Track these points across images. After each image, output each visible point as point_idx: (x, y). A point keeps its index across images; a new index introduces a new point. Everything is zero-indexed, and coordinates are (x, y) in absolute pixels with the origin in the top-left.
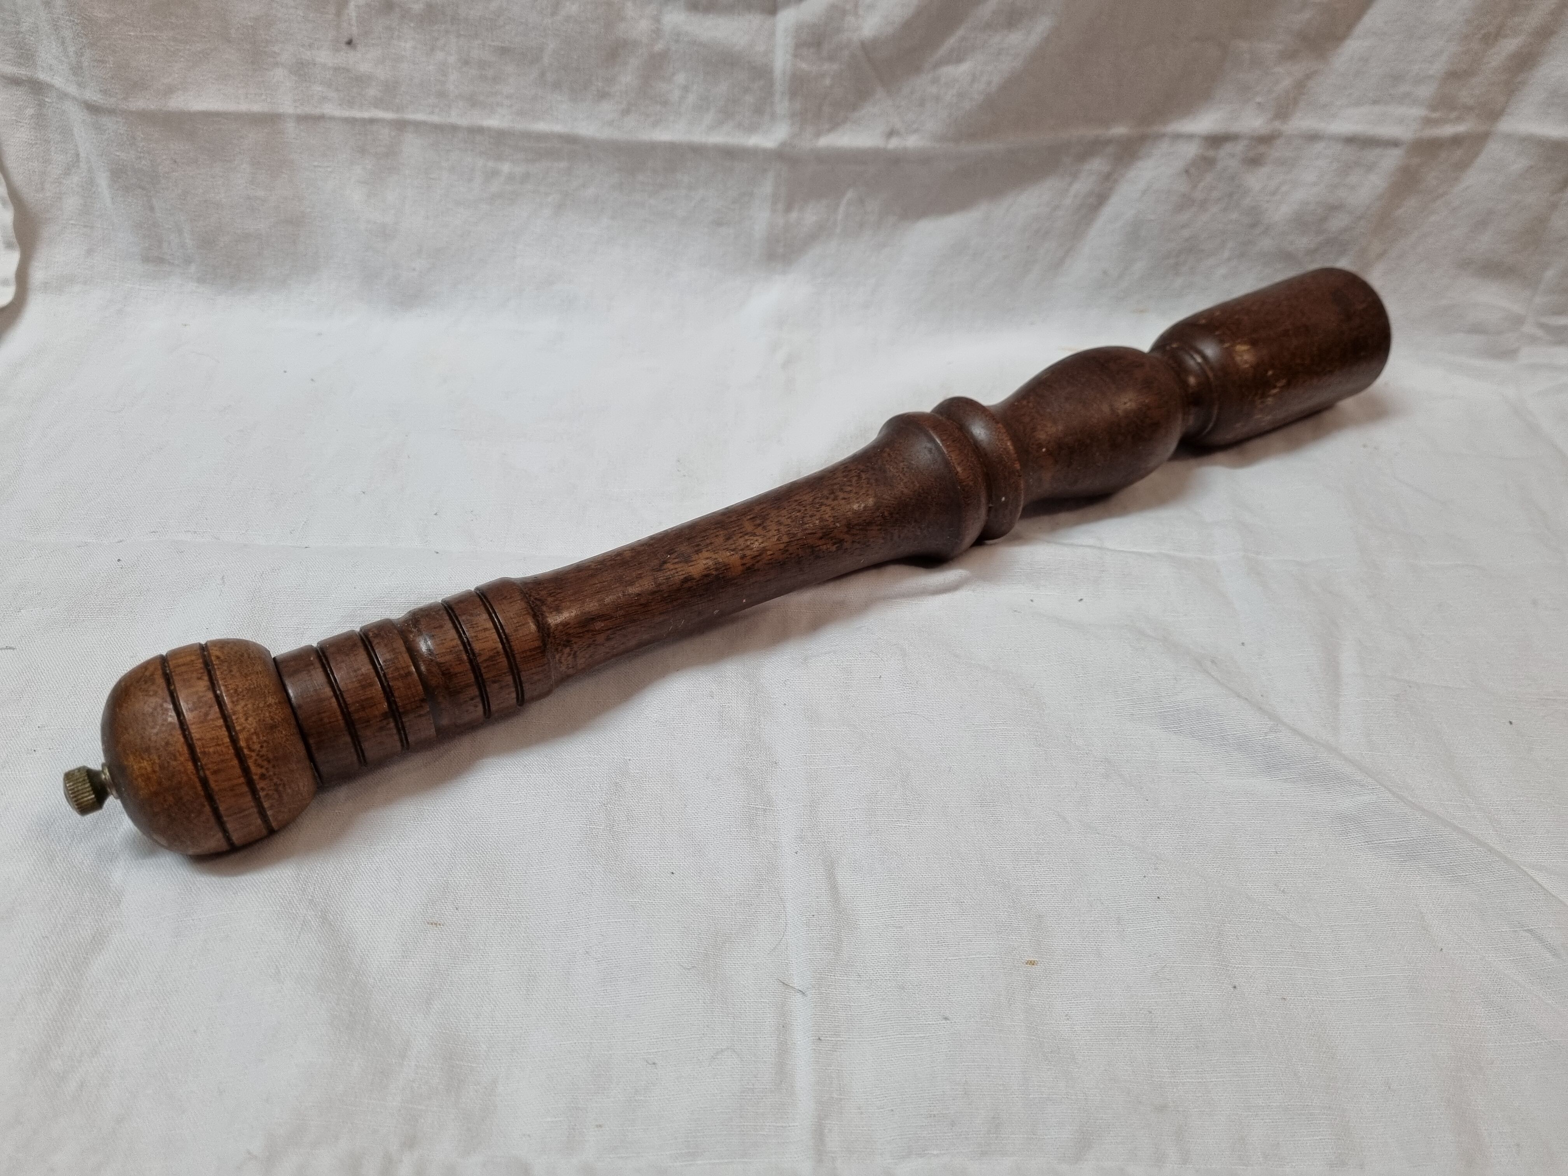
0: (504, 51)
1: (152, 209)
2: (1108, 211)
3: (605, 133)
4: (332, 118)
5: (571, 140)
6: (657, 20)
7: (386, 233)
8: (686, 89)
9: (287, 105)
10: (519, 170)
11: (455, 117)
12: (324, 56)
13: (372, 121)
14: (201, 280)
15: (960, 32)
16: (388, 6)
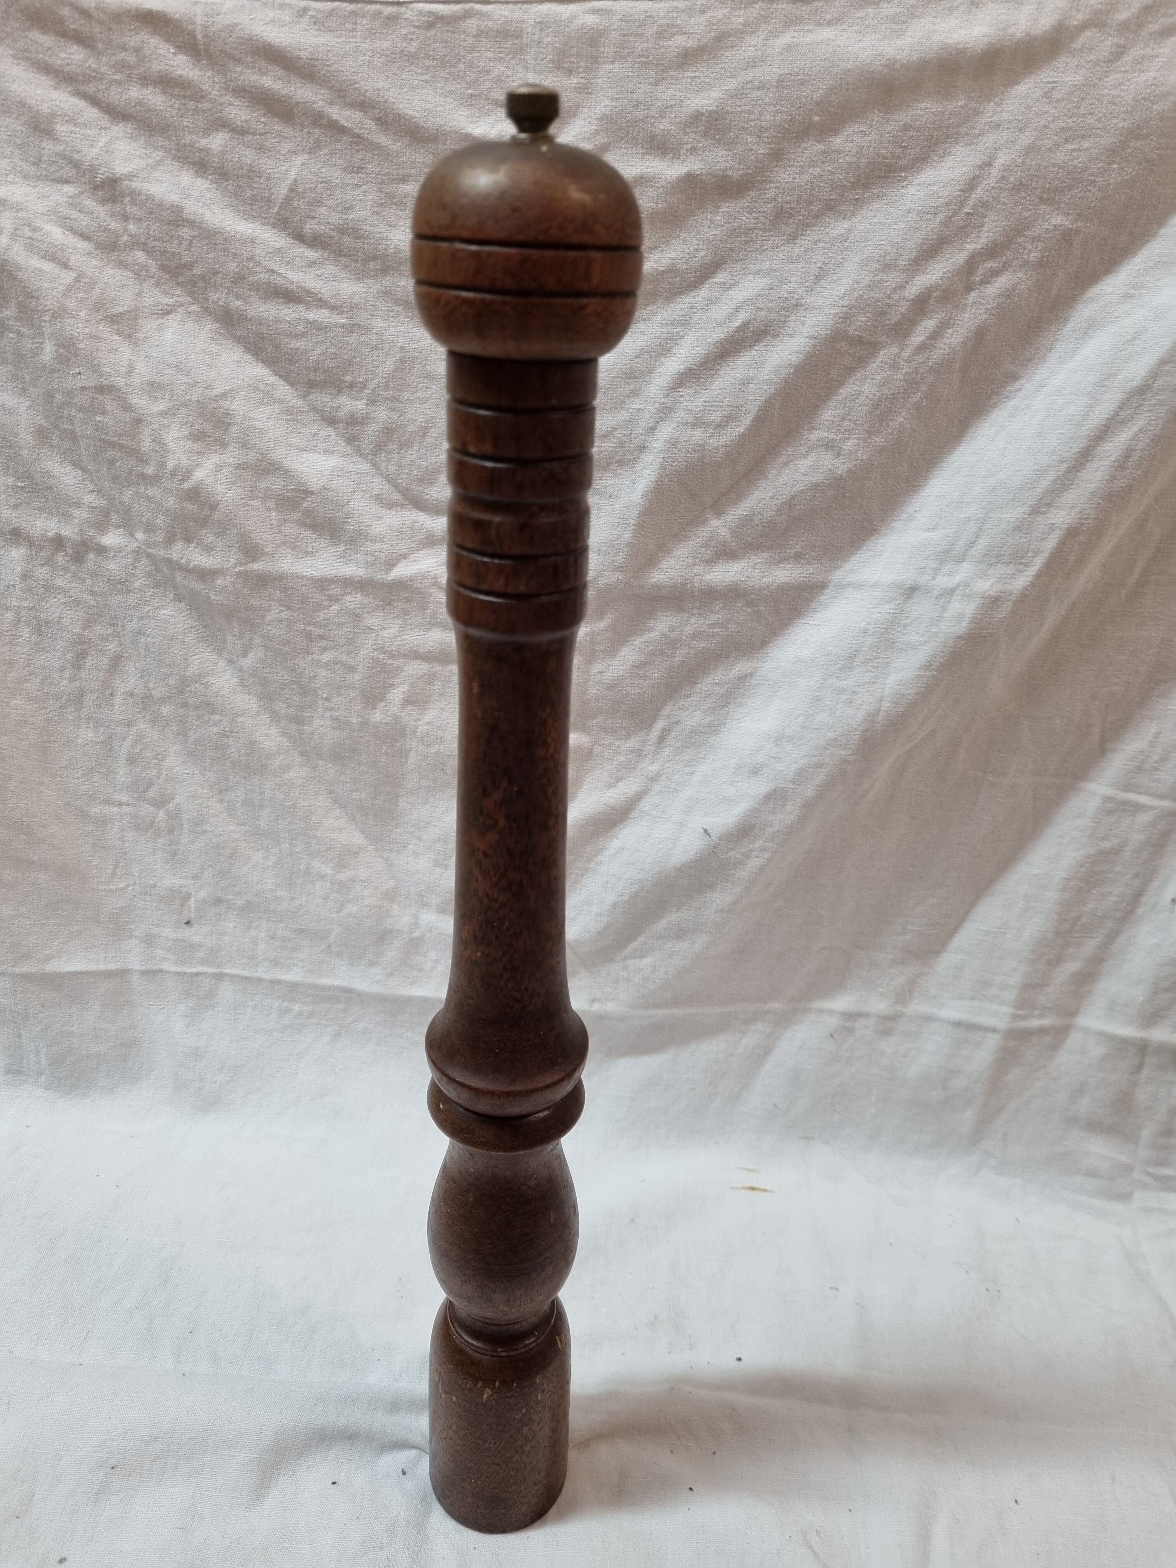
0: (301, 931)
1: (19, 1036)
2: (772, 1060)
3: (374, 989)
4: (169, 972)
5: (347, 991)
6: (416, 917)
7: (197, 1054)
8: (437, 962)
9: (135, 963)
10: (307, 1009)
11: (263, 972)
12: (169, 932)
13: (197, 974)
14: (48, 1088)
15: (641, 939)
16: (219, 901)
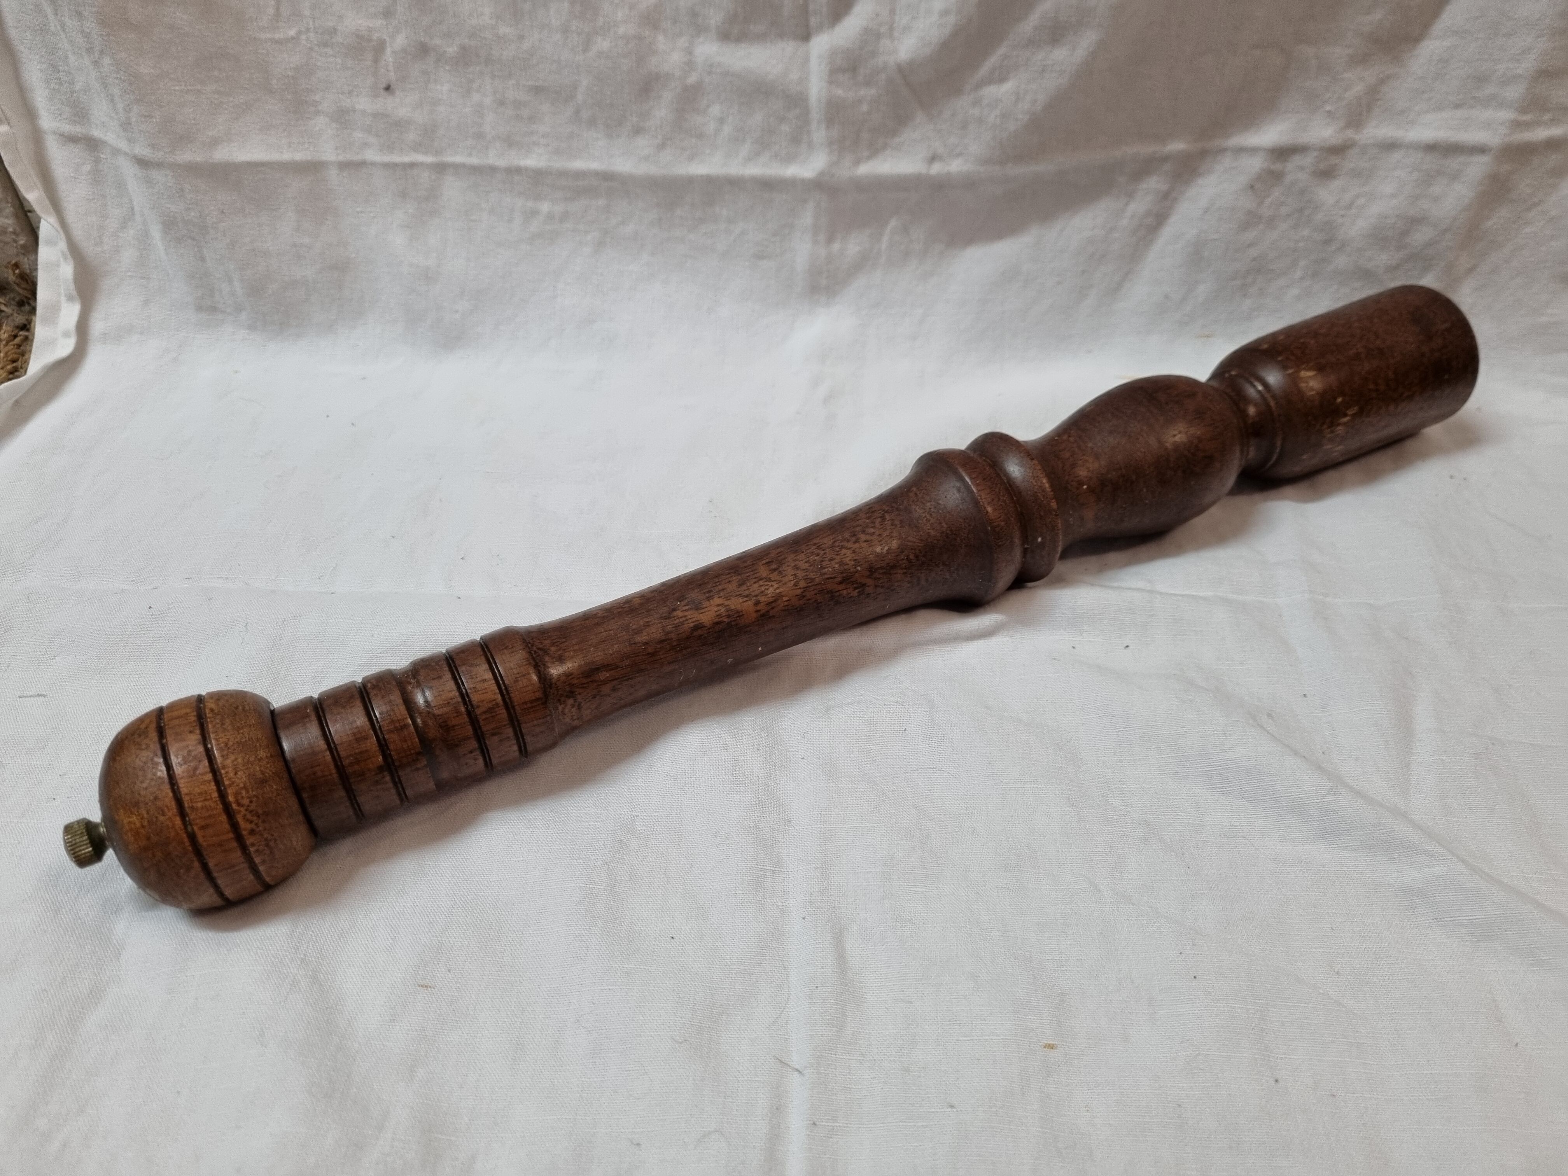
0: (538, 90)
1: (203, 259)
2: (1168, 231)
3: (642, 169)
4: (373, 164)
5: (608, 177)
6: (689, 52)
7: (428, 277)
8: (721, 121)
9: (329, 153)
10: (558, 209)
11: (495, 157)
12: (364, 103)
13: (412, 165)
14: (252, 328)
15: (1002, 50)
16: (423, 50)
